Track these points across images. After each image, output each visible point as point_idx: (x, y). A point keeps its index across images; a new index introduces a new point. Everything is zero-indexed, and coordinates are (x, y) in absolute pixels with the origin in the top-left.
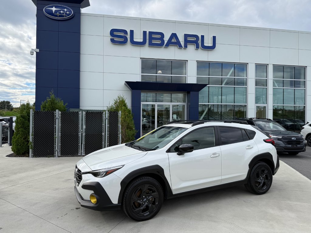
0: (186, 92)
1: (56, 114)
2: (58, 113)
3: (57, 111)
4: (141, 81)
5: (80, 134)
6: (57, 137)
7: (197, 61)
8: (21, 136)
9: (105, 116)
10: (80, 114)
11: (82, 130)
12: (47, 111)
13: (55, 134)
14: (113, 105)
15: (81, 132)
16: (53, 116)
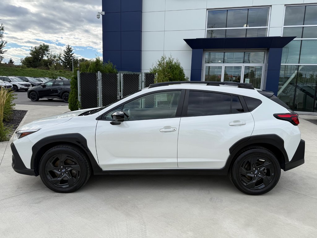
0: (266, 49)
1: (98, 75)
2: (99, 74)
3: (99, 72)
4: (206, 37)
5: (119, 96)
6: (100, 98)
7: (285, 5)
8: (74, 96)
9: (142, 78)
10: (118, 76)
11: (120, 93)
12: (92, 73)
13: (97, 95)
14: (156, 66)
15: (119, 94)
16: (95, 77)
